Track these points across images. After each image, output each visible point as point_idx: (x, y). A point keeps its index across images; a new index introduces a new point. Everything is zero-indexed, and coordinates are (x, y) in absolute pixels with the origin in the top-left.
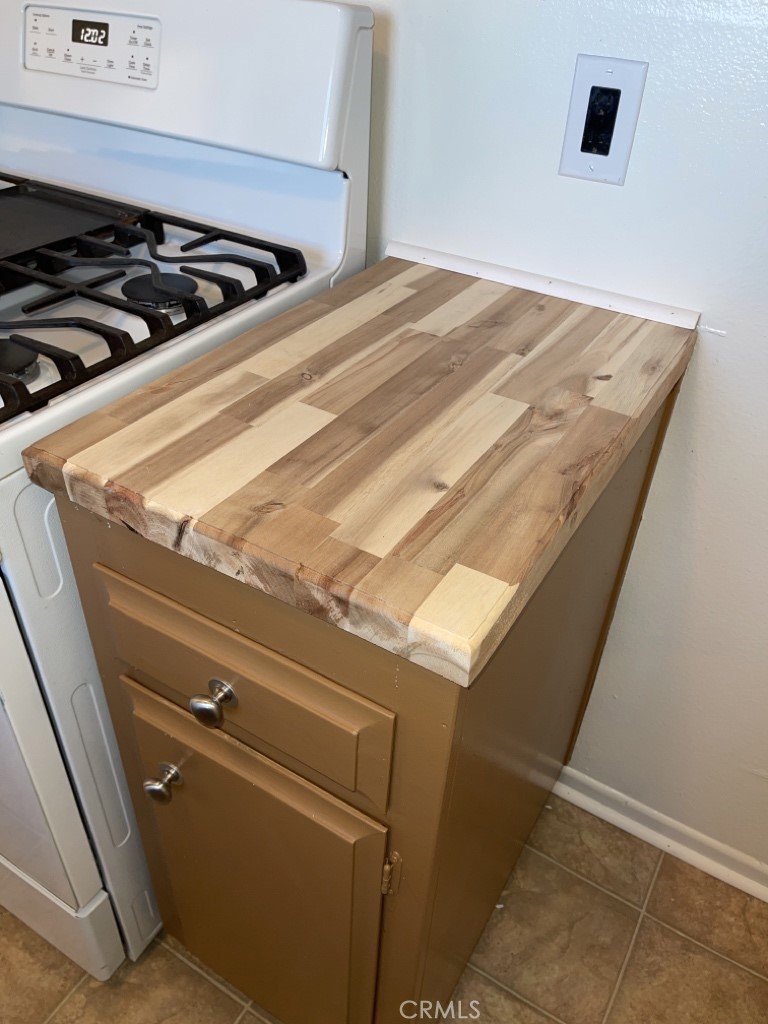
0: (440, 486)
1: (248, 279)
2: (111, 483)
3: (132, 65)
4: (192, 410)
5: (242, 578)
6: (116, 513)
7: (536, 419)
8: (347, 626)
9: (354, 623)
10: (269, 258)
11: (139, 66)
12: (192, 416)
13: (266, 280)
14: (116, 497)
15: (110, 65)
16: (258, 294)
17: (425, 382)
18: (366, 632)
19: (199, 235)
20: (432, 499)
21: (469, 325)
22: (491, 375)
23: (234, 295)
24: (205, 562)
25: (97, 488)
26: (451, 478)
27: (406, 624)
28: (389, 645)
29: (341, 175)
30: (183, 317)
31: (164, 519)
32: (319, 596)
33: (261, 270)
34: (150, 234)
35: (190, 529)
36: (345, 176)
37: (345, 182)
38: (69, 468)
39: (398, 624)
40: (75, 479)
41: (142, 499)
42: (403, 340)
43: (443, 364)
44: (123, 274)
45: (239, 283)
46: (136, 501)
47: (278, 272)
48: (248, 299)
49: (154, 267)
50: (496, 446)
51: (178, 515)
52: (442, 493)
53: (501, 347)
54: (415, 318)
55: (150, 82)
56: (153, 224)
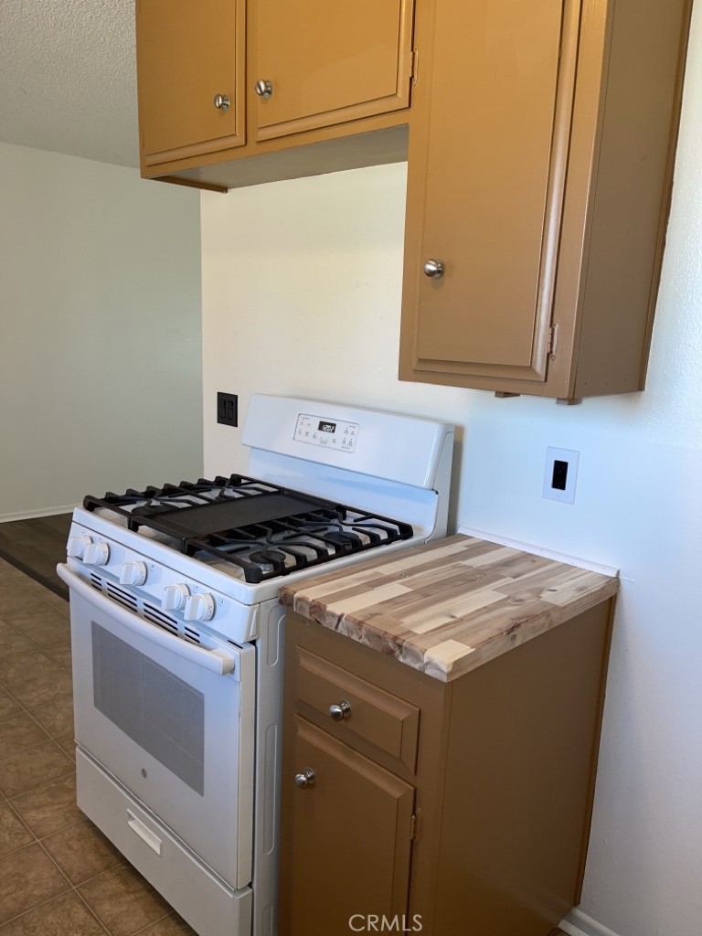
0: (453, 617)
1: (384, 536)
2: (313, 601)
3: (344, 442)
4: (349, 582)
5: (361, 641)
6: (313, 615)
7: (509, 601)
8: (401, 660)
9: (404, 657)
10: (396, 527)
11: (347, 442)
12: (350, 583)
13: (392, 537)
14: (314, 606)
15: (334, 441)
16: (387, 542)
17: (459, 583)
18: (408, 661)
19: (362, 516)
20: (449, 620)
21: (491, 564)
22: (493, 584)
23: (376, 542)
24: (346, 635)
25: (307, 603)
26: (459, 615)
27: (423, 654)
28: (417, 666)
29: (434, 493)
30: (350, 547)
31: (333, 615)
32: (391, 645)
33: (390, 532)
34: (340, 514)
35: (343, 619)
36: (437, 493)
37: (437, 496)
38: (296, 595)
39: (421, 654)
40: (299, 599)
41: (325, 607)
42: (454, 567)
43: (472, 578)
44: (326, 529)
45: (378, 536)
46: (323, 607)
47: (399, 534)
48: (383, 544)
49: (341, 529)
50: (485, 607)
51: (339, 613)
52: (452, 620)
53: (504, 574)
54: (463, 560)
55: (351, 449)
56: (342, 510)
